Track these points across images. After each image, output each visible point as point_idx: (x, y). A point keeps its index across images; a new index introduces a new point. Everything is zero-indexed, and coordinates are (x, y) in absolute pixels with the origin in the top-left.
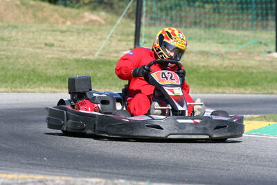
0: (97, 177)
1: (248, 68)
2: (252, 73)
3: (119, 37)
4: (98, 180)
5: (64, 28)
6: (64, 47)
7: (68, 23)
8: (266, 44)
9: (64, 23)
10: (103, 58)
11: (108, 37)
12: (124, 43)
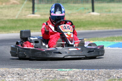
0: (18, 68)
1: (81, 19)
2: (83, 22)
3: (26, 9)
4: (19, 69)
5: (2, 6)
6: (2, 14)
7: (4, 4)
8: (88, 9)
9: (2, 4)
10: (19, 18)
11: (21, 9)
12: (28, 12)
